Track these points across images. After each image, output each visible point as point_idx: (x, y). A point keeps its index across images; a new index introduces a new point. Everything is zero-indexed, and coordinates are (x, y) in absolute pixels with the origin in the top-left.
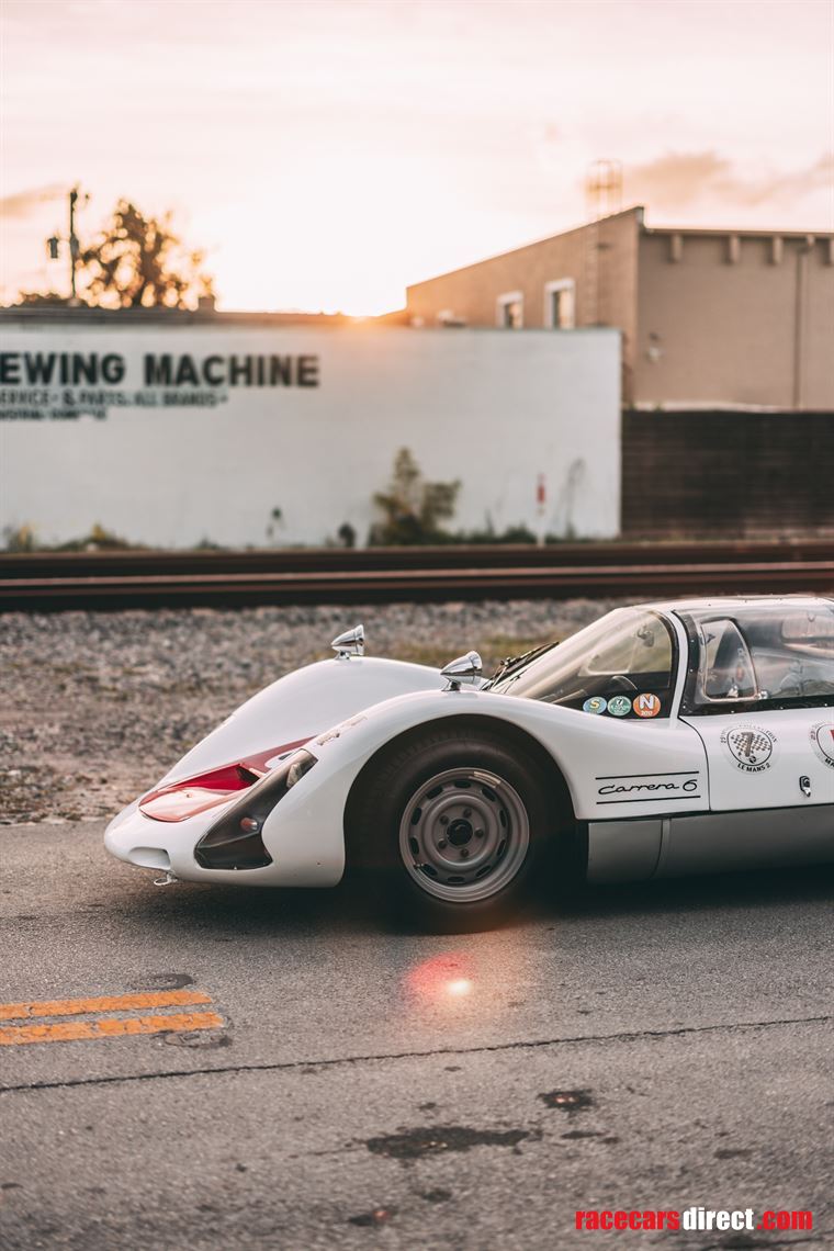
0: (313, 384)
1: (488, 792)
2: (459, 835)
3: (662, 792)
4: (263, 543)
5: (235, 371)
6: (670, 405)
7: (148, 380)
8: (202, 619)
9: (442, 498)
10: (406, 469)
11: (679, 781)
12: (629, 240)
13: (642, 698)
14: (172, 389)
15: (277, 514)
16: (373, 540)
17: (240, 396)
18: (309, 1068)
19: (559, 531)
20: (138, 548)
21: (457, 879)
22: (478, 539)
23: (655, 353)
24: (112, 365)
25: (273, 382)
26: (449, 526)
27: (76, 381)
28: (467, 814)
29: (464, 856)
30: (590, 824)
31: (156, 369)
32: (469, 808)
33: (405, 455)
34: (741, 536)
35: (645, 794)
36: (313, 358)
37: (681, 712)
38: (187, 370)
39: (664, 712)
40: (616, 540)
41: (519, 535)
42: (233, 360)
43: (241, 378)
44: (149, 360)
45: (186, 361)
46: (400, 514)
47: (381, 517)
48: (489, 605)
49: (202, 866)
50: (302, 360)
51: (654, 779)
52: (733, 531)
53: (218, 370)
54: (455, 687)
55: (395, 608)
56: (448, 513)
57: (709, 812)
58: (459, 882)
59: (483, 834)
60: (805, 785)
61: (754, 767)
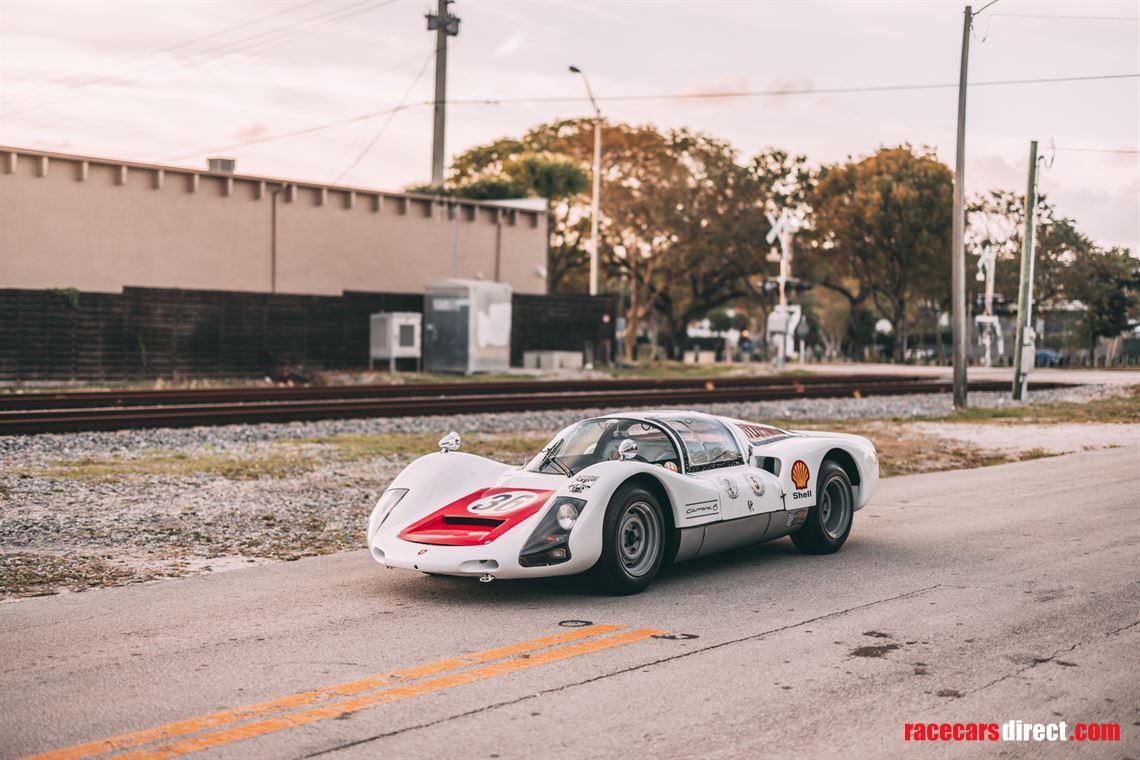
1: (641, 516)
2: (631, 539)
3: (707, 512)
11: (711, 505)
13: (667, 464)
18: (760, 637)
21: (632, 565)
28: (633, 528)
29: (633, 551)
30: (683, 531)
32: (634, 525)
35: (702, 513)
37: (686, 471)
39: (679, 471)
49: (526, 566)
51: (703, 505)
57: (722, 521)
58: (629, 566)
59: (639, 539)
60: (750, 505)
61: (734, 497)
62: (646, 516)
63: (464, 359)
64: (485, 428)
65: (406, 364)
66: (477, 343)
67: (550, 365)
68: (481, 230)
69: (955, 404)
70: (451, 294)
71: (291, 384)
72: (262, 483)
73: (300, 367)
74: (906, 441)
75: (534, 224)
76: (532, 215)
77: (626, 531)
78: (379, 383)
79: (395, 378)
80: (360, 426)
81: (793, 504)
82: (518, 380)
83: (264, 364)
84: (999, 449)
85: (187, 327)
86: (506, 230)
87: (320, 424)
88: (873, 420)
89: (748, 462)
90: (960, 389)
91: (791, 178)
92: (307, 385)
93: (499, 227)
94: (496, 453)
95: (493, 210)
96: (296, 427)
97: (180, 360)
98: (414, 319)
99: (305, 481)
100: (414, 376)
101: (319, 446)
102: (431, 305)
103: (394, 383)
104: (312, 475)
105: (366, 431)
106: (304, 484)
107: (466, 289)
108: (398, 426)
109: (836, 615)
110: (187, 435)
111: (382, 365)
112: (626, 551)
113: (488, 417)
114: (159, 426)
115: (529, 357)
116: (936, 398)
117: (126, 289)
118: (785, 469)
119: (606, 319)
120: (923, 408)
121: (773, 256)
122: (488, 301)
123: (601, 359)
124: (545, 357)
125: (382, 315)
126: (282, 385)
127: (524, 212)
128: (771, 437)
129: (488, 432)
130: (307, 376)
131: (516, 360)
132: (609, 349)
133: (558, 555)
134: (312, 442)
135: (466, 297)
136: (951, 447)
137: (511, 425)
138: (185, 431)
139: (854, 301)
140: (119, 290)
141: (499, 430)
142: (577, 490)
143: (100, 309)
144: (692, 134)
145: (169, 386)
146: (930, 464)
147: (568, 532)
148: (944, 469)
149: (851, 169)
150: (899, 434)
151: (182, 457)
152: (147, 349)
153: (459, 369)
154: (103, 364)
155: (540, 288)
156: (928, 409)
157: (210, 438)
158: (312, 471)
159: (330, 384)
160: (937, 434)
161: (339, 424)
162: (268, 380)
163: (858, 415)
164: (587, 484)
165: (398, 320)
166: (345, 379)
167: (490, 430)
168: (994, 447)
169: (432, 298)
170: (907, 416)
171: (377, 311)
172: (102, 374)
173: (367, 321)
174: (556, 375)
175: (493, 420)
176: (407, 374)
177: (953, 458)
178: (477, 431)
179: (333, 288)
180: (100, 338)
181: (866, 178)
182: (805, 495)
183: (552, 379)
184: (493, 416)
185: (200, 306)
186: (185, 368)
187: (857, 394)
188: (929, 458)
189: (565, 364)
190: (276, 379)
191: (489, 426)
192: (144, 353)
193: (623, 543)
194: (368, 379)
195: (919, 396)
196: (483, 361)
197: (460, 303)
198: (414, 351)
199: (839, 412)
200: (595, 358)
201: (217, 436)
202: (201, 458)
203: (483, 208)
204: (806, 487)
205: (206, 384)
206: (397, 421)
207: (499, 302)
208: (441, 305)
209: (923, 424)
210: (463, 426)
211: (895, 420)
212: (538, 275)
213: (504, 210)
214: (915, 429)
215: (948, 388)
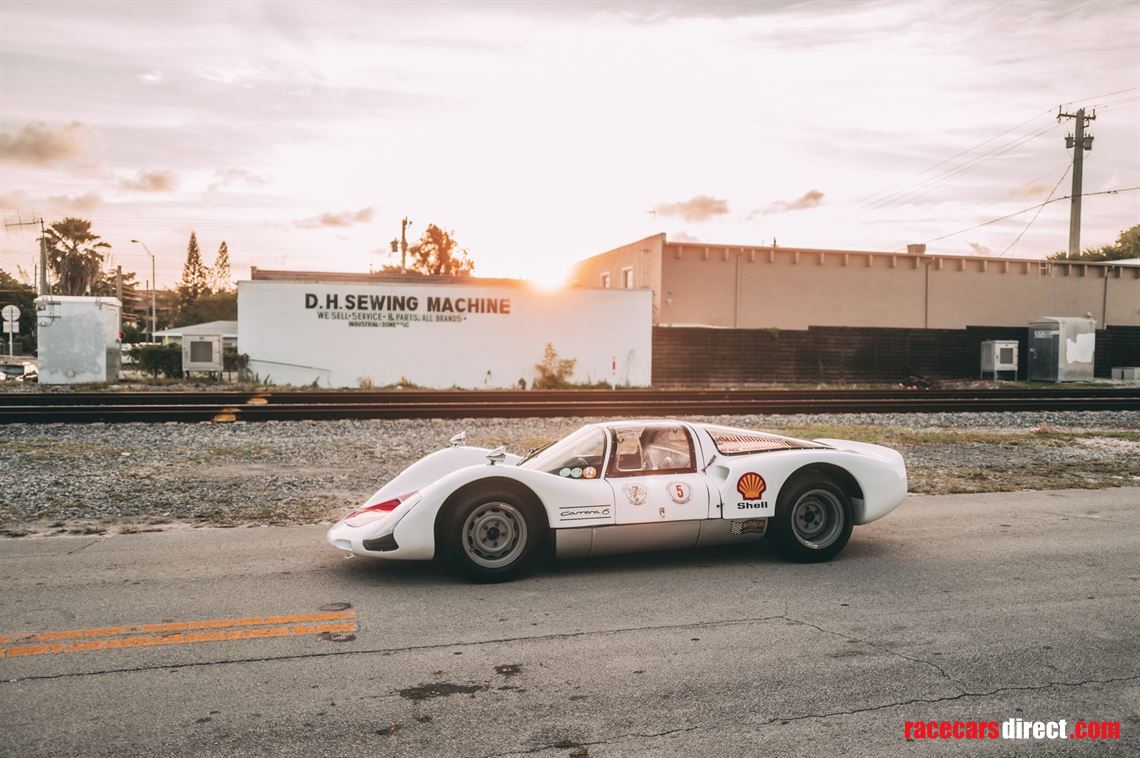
0: (507, 312)
1: (508, 515)
2: (493, 534)
3: (592, 515)
4: (482, 386)
5: (470, 306)
6: (674, 325)
7: (429, 310)
8: (436, 423)
9: (567, 366)
10: (551, 353)
11: (601, 509)
12: (658, 249)
13: (588, 469)
14: (440, 313)
15: (489, 373)
16: (534, 385)
17: (473, 317)
19: (623, 384)
20: (422, 388)
21: (492, 556)
22: (584, 386)
23: (670, 301)
24: (412, 301)
25: (489, 311)
26: (570, 380)
27: (395, 309)
28: (497, 525)
29: (496, 545)
30: (557, 531)
31: (433, 304)
32: (498, 522)
33: (550, 345)
34: (708, 387)
35: (584, 515)
36: (508, 300)
37: (606, 476)
38: (448, 305)
39: (597, 476)
40: (649, 388)
41: (603, 385)
42: (470, 301)
43: (473, 309)
44: (430, 300)
45: (447, 301)
46: (547, 375)
47: (539, 375)
48: (574, 418)
49: (368, 550)
50: (502, 301)
51: (588, 510)
52: (704, 384)
53: (462, 305)
54: (493, 463)
55: (530, 419)
56: (571, 373)
57: (616, 525)
61: (637, 503)
63: (1055, 372)
64: (945, 423)
65: (1005, 375)
66: (1066, 360)
67: (1132, 377)
68: (1091, 282)
70: (1047, 327)
71: (915, 387)
73: (929, 377)
76: (1135, 270)
78: (982, 388)
79: (996, 385)
81: (733, 512)
83: (904, 375)
85: (851, 350)
86: (1113, 281)
89: (704, 470)
92: (925, 389)
93: (1106, 279)
95: (1101, 267)
97: (846, 372)
98: (1013, 345)
100: (1011, 383)
102: (1030, 335)
103: (994, 388)
107: (1057, 323)
111: (989, 376)
115: (1116, 371)
117: (810, 328)
118: (730, 480)
122: (1076, 331)
124: (1130, 371)
125: (988, 342)
126: (909, 388)
127: (1128, 268)
130: (930, 383)
131: (1101, 373)
135: (1058, 329)
140: (806, 329)
152: (824, 364)
153: (1052, 379)
154: (795, 373)
159: (943, 389)
162: (901, 384)
165: (999, 346)
166: (960, 385)
169: (1033, 330)
171: (985, 340)
172: (794, 379)
173: (979, 346)
174: (1132, 384)
176: (1007, 382)
179: (960, 324)
180: (793, 358)
182: (756, 506)
185: (859, 338)
186: (850, 376)
190: (906, 384)
192: (822, 367)
194: (975, 385)
196: (1070, 373)
197: (1054, 332)
198: (1013, 366)
203: (1091, 267)
204: (760, 498)
205: (854, 387)
207: (1087, 332)
208: (1040, 335)
213: (1111, 266)
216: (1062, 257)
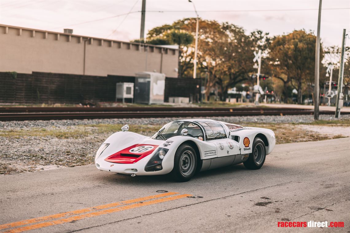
2: (185, 162)
3: (212, 154)
11: (214, 152)
13: (199, 137)
18: (225, 198)
28: (186, 159)
30: (203, 161)
35: (210, 154)
37: (206, 140)
39: (203, 140)
49: (146, 171)
51: (211, 152)
57: (217, 157)
58: (184, 172)
59: (188, 163)
60: (228, 152)
61: (222, 149)
62: (190, 155)
63: (148, 99)
64: (151, 123)
65: (128, 100)
66: (153, 94)
67: (178, 102)
68: (156, 55)
69: (315, 119)
70: (144, 77)
71: (88, 106)
72: (69, 140)
73: (92, 101)
74: (295, 131)
75: (174, 53)
76: (174, 51)
77: (183, 160)
78: (118, 107)
79: (124, 105)
80: (107, 121)
81: (243, 152)
82: (166, 107)
83: (80, 99)
84: (327, 135)
85: (54, 86)
86: (164, 55)
87: (94, 120)
88: (286, 123)
89: (229, 137)
90: (317, 113)
91: (264, 40)
92: (94, 107)
93: (162, 54)
94: (152, 132)
95: (160, 48)
96: (86, 121)
97: (52, 97)
98: (131, 85)
99: (84, 140)
100: (131, 104)
101: (92, 128)
102: (137, 80)
103: (124, 107)
104: (87, 138)
105: (109, 123)
106: (83, 141)
107: (149, 75)
108: (121, 122)
109: (253, 191)
110: (47, 123)
111: (120, 100)
112: (183, 167)
113: (152, 119)
114: (38, 120)
115: (171, 99)
116: (309, 116)
117: (33, 72)
118: (241, 140)
119: (198, 86)
120: (303, 120)
121: (255, 66)
122: (157, 79)
123: (196, 100)
124: (176, 99)
125: (120, 83)
126: (85, 106)
127: (171, 49)
128: (238, 129)
129: (151, 124)
130: (94, 103)
131: (166, 100)
132: (198, 97)
133: (158, 168)
134: (90, 126)
135: (149, 78)
136: (310, 134)
137: (160, 122)
138: (47, 121)
139: (285, 83)
140: (31, 73)
141: (155, 124)
142: (166, 145)
143: (24, 79)
144: (230, 24)
145: (46, 106)
146: (301, 139)
147: (162, 160)
148: (305, 141)
149: (284, 37)
150: (293, 129)
151: (44, 130)
152: (40, 93)
153: (146, 102)
154: (25, 98)
155: (176, 75)
156: (305, 120)
157: (55, 124)
158: (87, 136)
159: (102, 107)
160: (306, 129)
161: (100, 120)
162: (81, 104)
163: (280, 122)
164: (169, 143)
165: (126, 85)
166: (107, 105)
167: (152, 123)
168: (325, 134)
169: (138, 78)
170: (298, 122)
171: (119, 82)
172: (24, 101)
173: (115, 85)
174: (180, 105)
175: (154, 120)
176: (128, 104)
177: (309, 137)
178: (148, 124)
179: (104, 74)
180: (24, 89)
181: (289, 41)
182: (248, 149)
183: (178, 107)
184: (154, 119)
185: (58, 79)
186: (52, 100)
187: (281, 114)
188: (301, 137)
189: (183, 101)
190: (83, 104)
191: (152, 122)
192: (39, 94)
193: (182, 164)
194: (115, 105)
195: (303, 116)
196: (154, 100)
197: (148, 80)
198: (131, 96)
199: (274, 120)
200: (193, 100)
201: (58, 124)
202: (51, 131)
203: (157, 48)
204: (248, 146)
205: (58, 105)
206: (121, 120)
207: (161, 80)
208: (141, 81)
209: (303, 125)
210: (143, 122)
211: (293, 123)
212: (175, 71)
213: (164, 48)
214: (299, 127)
215: (313, 113)
216: (136, 41)
